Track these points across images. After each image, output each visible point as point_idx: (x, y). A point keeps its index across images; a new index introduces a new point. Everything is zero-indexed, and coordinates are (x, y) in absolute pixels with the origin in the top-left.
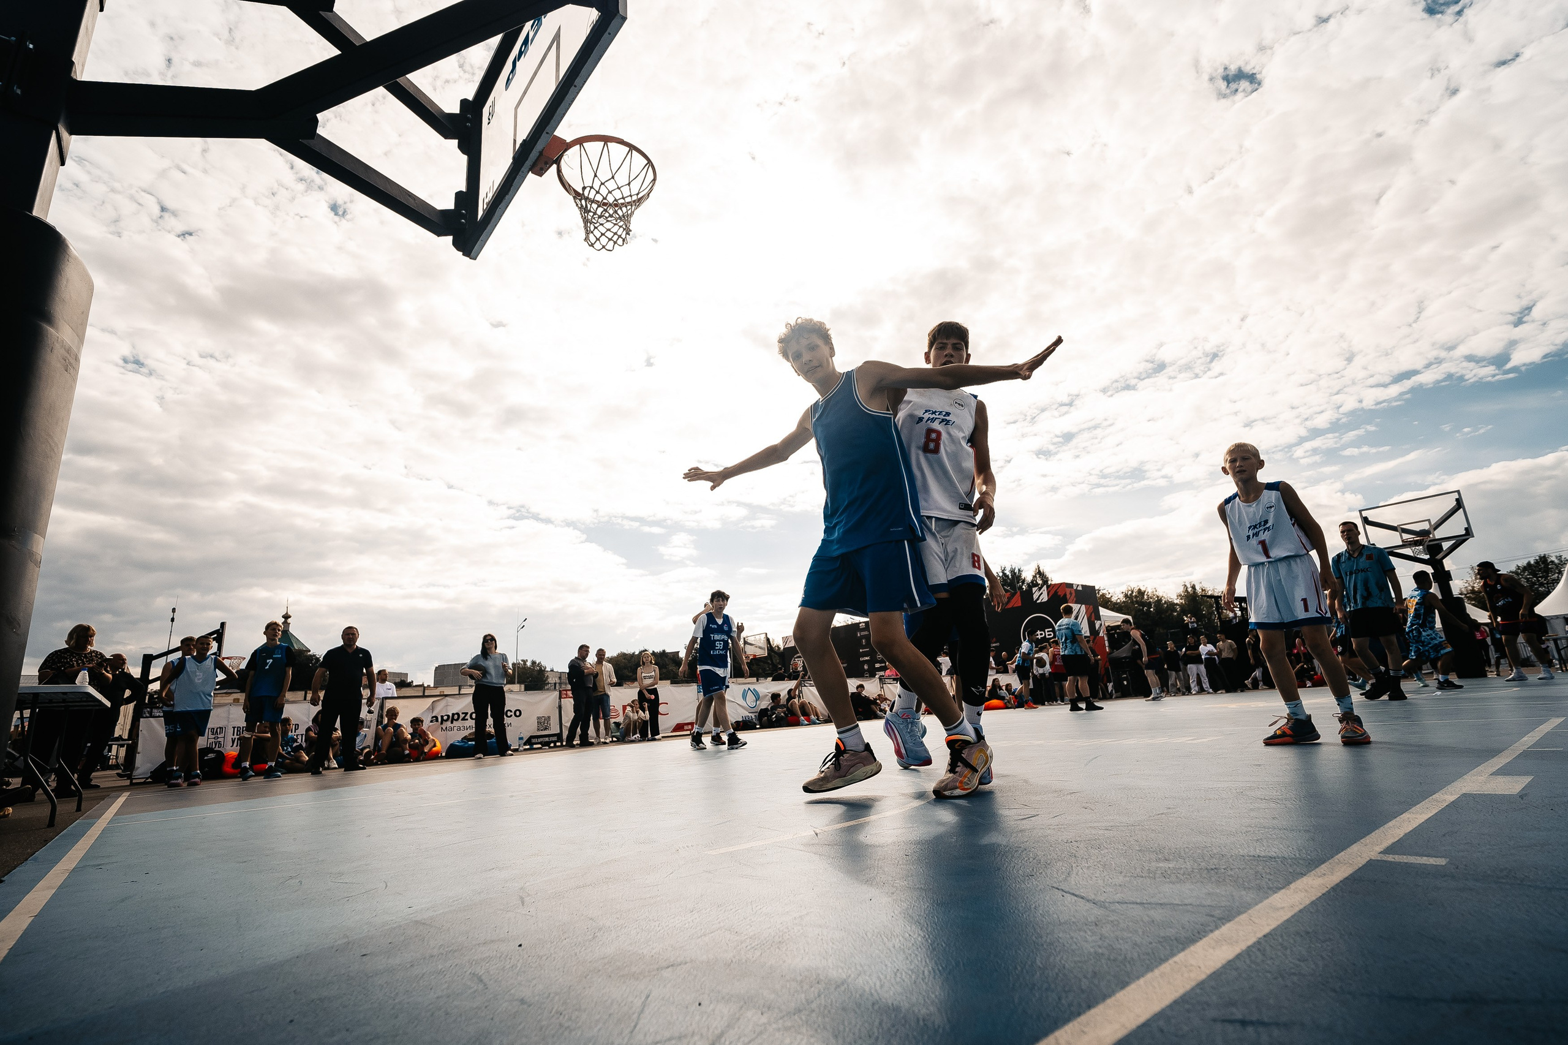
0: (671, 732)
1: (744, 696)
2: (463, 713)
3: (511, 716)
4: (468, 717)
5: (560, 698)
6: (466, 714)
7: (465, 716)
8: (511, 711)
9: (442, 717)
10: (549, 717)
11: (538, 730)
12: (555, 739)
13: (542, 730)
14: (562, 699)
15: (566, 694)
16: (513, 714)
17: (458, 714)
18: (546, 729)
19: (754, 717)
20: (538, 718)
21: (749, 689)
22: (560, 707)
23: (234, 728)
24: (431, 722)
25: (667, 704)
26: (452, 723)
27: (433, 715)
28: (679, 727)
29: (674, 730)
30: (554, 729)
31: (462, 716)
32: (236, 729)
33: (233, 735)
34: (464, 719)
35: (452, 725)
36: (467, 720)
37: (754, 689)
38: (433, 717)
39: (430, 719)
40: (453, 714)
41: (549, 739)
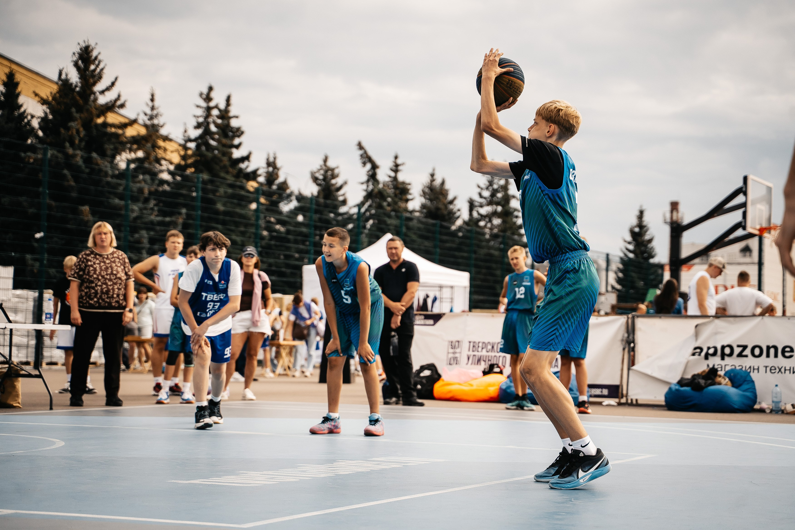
2: (738, 346)
4: (747, 352)
7: (742, 351)
9: (709, 348)
17: (730, 346)
23: (470, 342)
24: (694, 354)
26: (723, 359)
27: (697, 345)
31: (737, 350)
32: (472, 344)
33: (469, 350)
34: (740, 355)
35: (723, 363)
36: (746, 356)
38: (695, 349)
39: (691, 351)
40: (723, 347)
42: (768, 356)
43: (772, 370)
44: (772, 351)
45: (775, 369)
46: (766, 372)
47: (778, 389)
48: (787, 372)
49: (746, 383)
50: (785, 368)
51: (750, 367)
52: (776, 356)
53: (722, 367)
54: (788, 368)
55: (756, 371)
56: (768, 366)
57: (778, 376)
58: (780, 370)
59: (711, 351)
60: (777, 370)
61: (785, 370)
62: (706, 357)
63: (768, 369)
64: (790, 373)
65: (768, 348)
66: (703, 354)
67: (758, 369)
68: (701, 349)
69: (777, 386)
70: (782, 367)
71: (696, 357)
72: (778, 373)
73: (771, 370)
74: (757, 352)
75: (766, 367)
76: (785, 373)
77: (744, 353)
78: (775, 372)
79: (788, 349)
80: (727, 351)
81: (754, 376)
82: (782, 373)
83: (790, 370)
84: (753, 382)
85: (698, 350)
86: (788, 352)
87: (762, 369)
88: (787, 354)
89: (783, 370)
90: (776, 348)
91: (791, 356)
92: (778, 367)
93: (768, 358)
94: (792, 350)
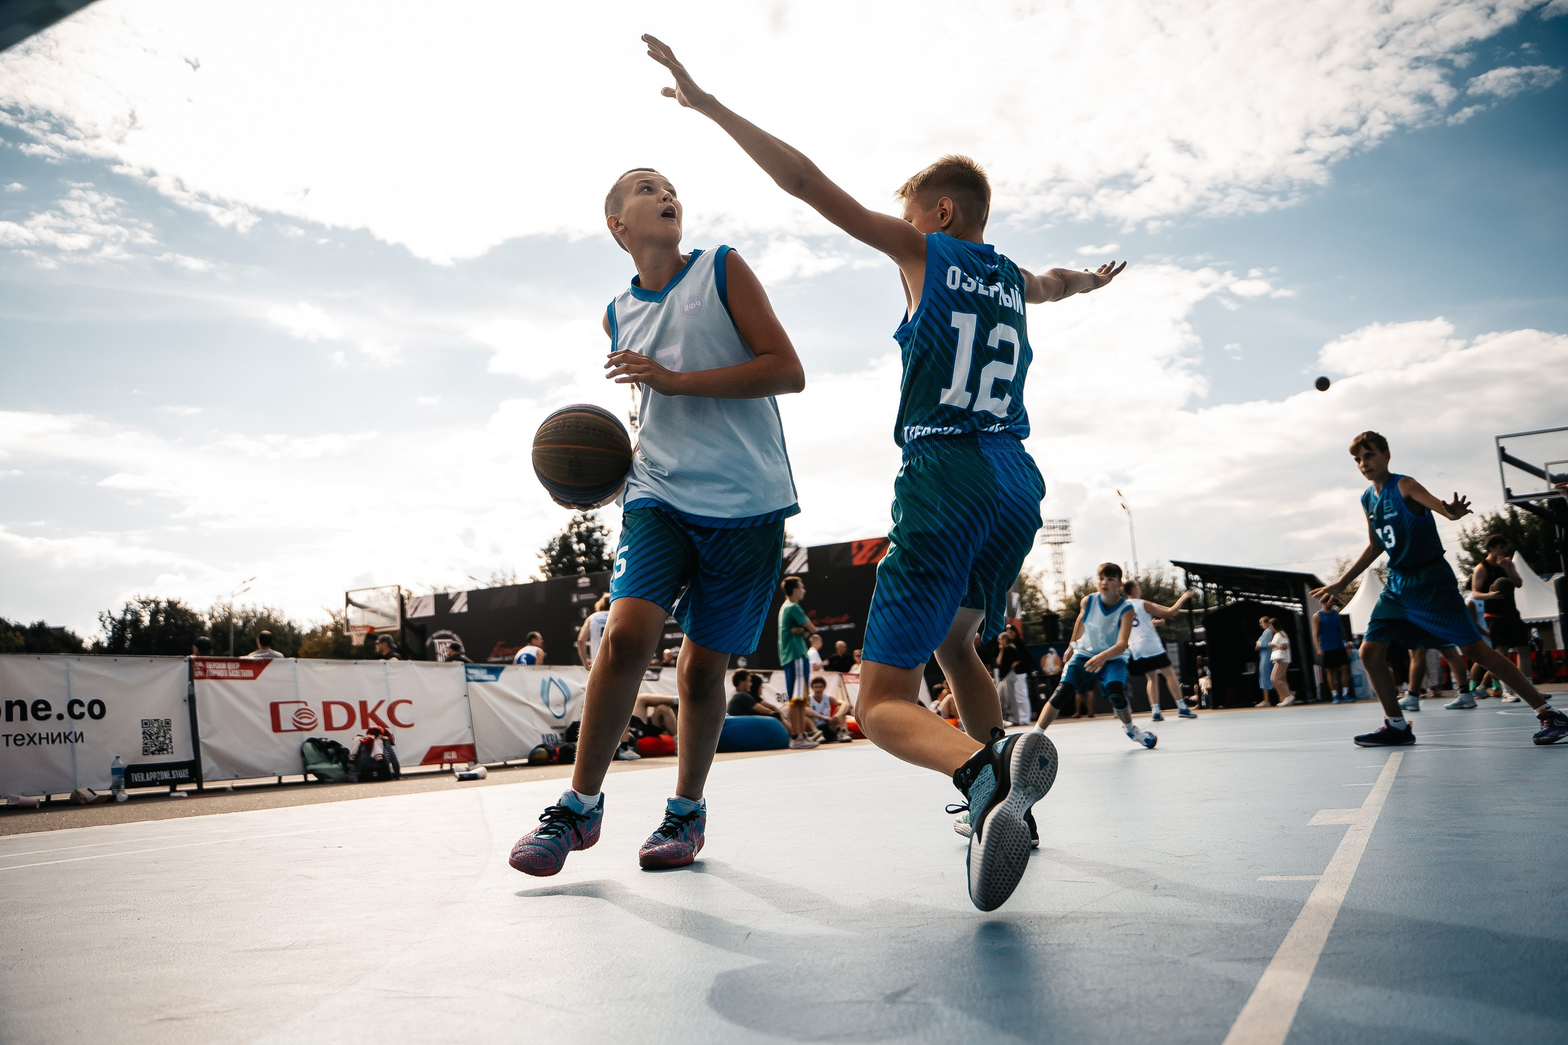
0: (422, 764)
1: (545, 692)
3: (82, 715)
5: (192, 677)
8: (81, 704)
10: (168, 722)
11: (146, 752)
12: (183, 774)
13: (153, 753)
14: (196, 682)
15: (205, 670)
16: (85, 710)
18: (161, 750)
19: (559, 737)
20: (145, 723)
21: (551, 680)
22: (191, 700)
25: (410, 702)
28: (435, 755)
29: (427, 761)
30: (180, 752)
37: (560, 681)
41: (171, 775)
42: (9, 718)
43: (18, 740)
44: (17, 710)
45: (24, 738)
46: (7, 745)
48: (44, 742)
50: (40, 734)
52: (24, 717)
54: (44, 735)
56: (11, 735)
57: (27, 749)
58: (32, 739)
60: (27, 739)
61: (40, 738)
63: (11, 739)
64: (48, 743)
65: (10, 705)
70: (35, 734)
72: (28, 744)
73: (15, 740)
75: (7, 736)
76: (40, 743)
78: (23, 744)
79: (41, 706)
82: (35, 743)
83: (47, 738)
86: (42, 710)
88: (41, 714)
89: (36, 739)
90: (22, 704)
91: (47, 717)
92: (28, 735)
93: (9, 723)
94: (48, 707)
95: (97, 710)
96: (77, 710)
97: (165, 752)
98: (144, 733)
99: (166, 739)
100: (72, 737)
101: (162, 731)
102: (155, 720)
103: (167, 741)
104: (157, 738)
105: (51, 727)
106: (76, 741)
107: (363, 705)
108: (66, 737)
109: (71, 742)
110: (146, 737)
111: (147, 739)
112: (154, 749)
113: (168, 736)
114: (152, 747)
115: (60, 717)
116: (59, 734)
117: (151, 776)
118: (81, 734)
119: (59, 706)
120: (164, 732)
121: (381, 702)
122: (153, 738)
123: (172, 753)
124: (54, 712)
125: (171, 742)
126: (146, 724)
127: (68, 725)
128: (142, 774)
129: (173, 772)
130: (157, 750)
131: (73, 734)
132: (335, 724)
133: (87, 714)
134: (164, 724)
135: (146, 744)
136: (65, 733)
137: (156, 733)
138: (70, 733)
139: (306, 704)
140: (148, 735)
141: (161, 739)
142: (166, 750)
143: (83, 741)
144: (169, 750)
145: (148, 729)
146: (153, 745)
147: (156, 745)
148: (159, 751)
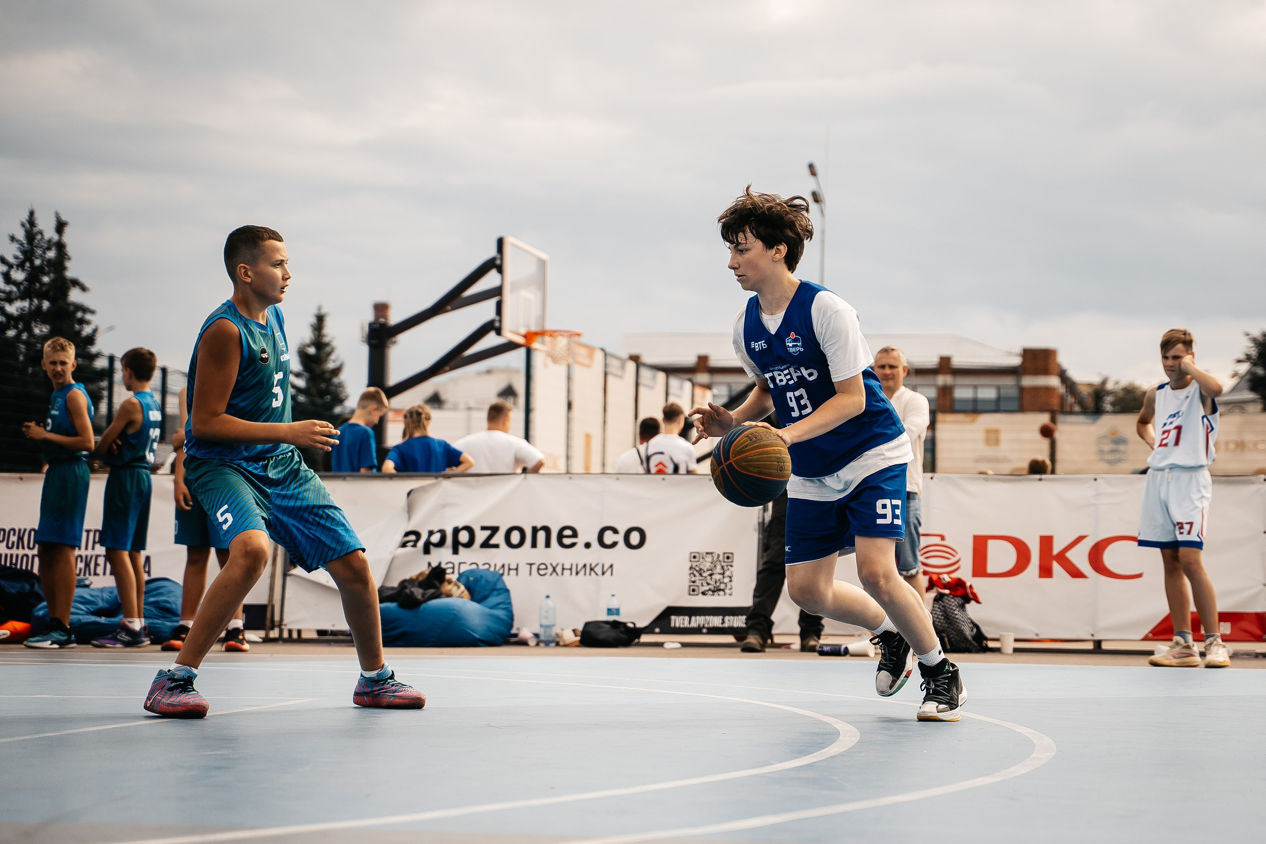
2: (484, 528)
3: (614, 544)
4: (499, 538)
6: (494, 530)
7: (490, 537)
8: (615, 531)
9: (431, 533)
10: (727, 557)
11: (693, 591)
13: (704, 593)
16: (620, 538)
17: (469, 529)
18: (716, 590)
24: (404, 545)
26: (455, 551)
27: (410, 529)
30: (741, 593)
31: (481, 536)
34: (486, 545)
35: (456, 559)
36: (496, 546)
38: (407, 534)
39: (399, 538)
40: (456, 531)
41: (723, 622)
42: (534, 545)
43: (541, 569)
44: (541, 535)
45: (546, 569)
46: (530, 574)
47: (550, 602)
48: (567, 572)
49: (495, 593)
50: (563, 565)
51: (503, 566)
52: (548, 544)
53: (453, 568)
54: (567, 566)
55: (513, 572)
56: (534, 564)
57: (550, 580)
58: (554, 570)
59: (436, 538)
60: (550, 569)
61: (563, 569)
62: (427, 551)
63: (534, 568)
64: (571, 574)
65: (535, 530)
66: (421, 544)
67: (517, 569)
68: (418, 535)
69: (548, 597)
70: (557, 564)
71: (409, 549)
72: (551, 574)
73: (539, 569)
74: (515, 537)
75: (531, 565)
76: (562, 574)
77: (493, 541)
78: (545, 574)
79: (568, 532)
80: (464, 537)
81: (509, 581)
82: (557, 574)
83: (571, 569)
84: (507, 591)
85: (413, 537)
86: (568, 537)
87: (524, 569)
88: (567, 541)
89: (559, 569)
90: (547, 530)
91: (573, 545)
92: (551, 565)
93: (534, 550)
94: (575, 534)
95: (635, 538)
96: (609, 538)
97: (722, 593)
98: (691, 568)
99: (724, 577)
100: (598, 570)
101: (719, 567)
102: (707, 553)
103: (726, 580)
104: (711, 575)
105: (577, 556)
106: (603, 573)
107: (1046, 542)
108: (592, 569)
109: (597, 574)
110: (693, 573)
111: (695, 576)
112: (706, 588)
113: (727, 573)
114: (702, 585)
115: (588, 545)
116: (585, 566)
117: (697, 621)
118: (611, 566)
119: (588, 534)
120: (723, 567)
121: (1080, 539)
122: (704, 575)
123: (730, 595)
124: (581, 540)
125: (731, 581)
126: (695, 557)
127: (597, 555)
128: (687, 618)
129: (727, 618)
130: (710, 590)
131: (600, 567)
132: (990, 569)
133: (621, 543)
134: (721, 558)
135: (694, 582)
136: (591, 565)
137: (708, 570)
138: (597, 565)
139: (943, 538)
140: (697, 571)
141: (717, 577)
142: (723, 590)
143: (612, 575)
144: (727, 591)
145: (697, 564)
146: (705, 584)
147: (708, 584)
148: (714, 591)
